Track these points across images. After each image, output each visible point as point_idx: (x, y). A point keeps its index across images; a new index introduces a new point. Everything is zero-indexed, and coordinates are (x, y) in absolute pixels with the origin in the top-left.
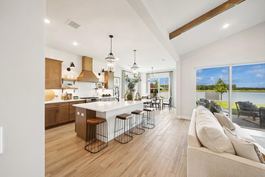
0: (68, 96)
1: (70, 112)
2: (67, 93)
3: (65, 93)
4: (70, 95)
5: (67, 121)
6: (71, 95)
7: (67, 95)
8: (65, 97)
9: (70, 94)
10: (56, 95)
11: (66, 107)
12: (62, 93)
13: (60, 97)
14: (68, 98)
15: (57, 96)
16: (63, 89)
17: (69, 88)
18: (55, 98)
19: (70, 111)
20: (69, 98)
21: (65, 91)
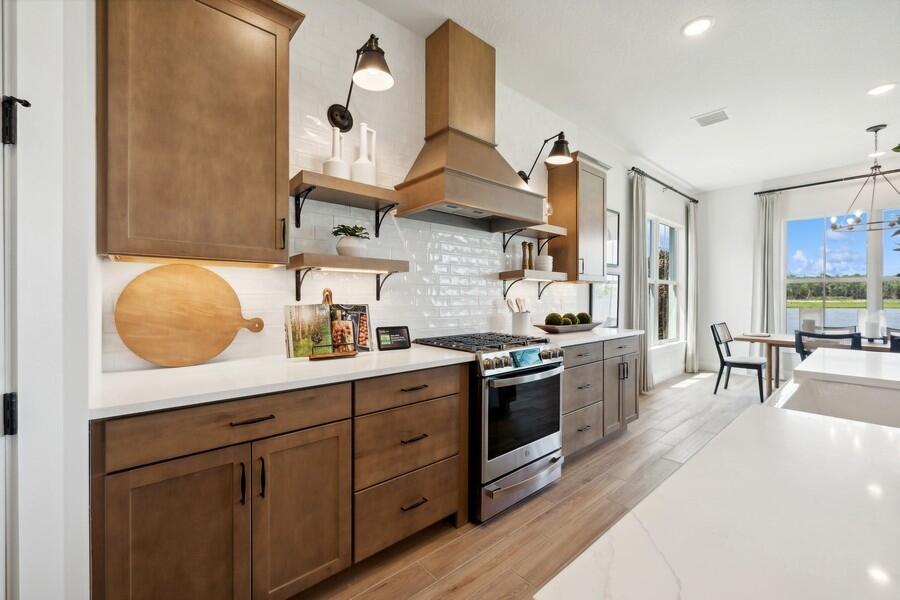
0: (340, 324)
1: (365, 480)
2: (328, 297)
3: (319, 300)
4: (356, 319)
5: (336, 564)
6: (359, 312)
7: (333, 317)
8: (316, 337)
9: (356, 308)
10: (248, 314)
11: (330, 431)
12: (298, 298)
13: (276, 333)
14: (339, 348)
15: (257, 326)
16: (299, 265)
17: (344, 260)
18: (244, 336)
19: (360, 464)
20: (350, 339)
21: (317, 284)
